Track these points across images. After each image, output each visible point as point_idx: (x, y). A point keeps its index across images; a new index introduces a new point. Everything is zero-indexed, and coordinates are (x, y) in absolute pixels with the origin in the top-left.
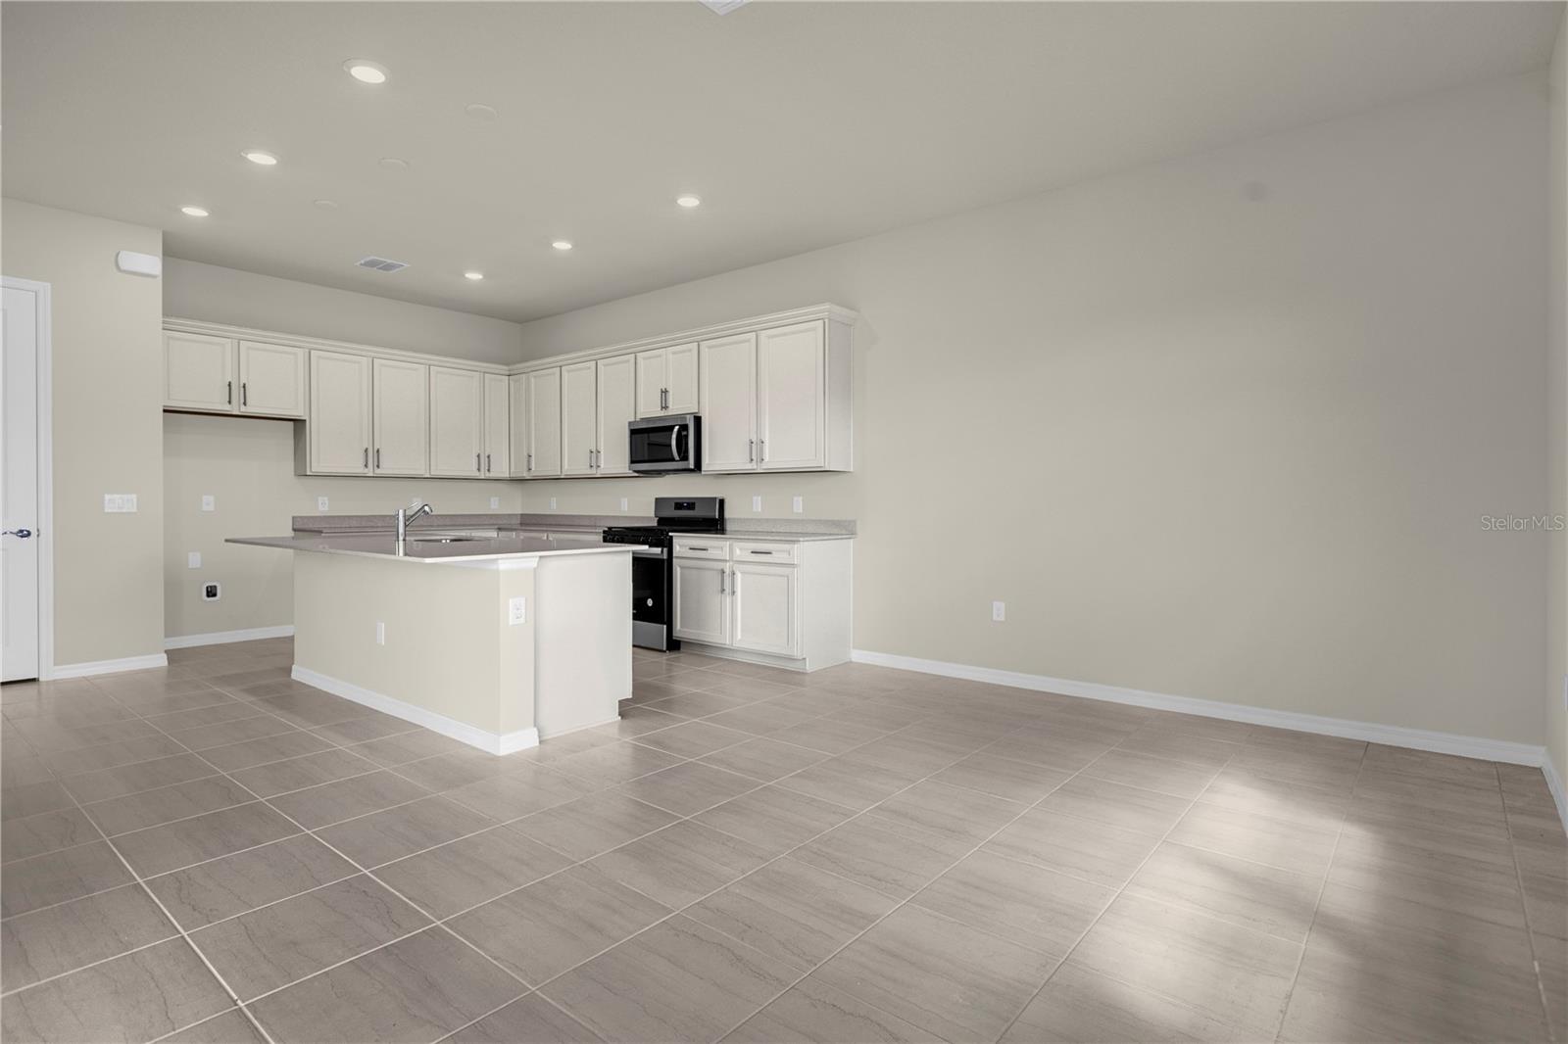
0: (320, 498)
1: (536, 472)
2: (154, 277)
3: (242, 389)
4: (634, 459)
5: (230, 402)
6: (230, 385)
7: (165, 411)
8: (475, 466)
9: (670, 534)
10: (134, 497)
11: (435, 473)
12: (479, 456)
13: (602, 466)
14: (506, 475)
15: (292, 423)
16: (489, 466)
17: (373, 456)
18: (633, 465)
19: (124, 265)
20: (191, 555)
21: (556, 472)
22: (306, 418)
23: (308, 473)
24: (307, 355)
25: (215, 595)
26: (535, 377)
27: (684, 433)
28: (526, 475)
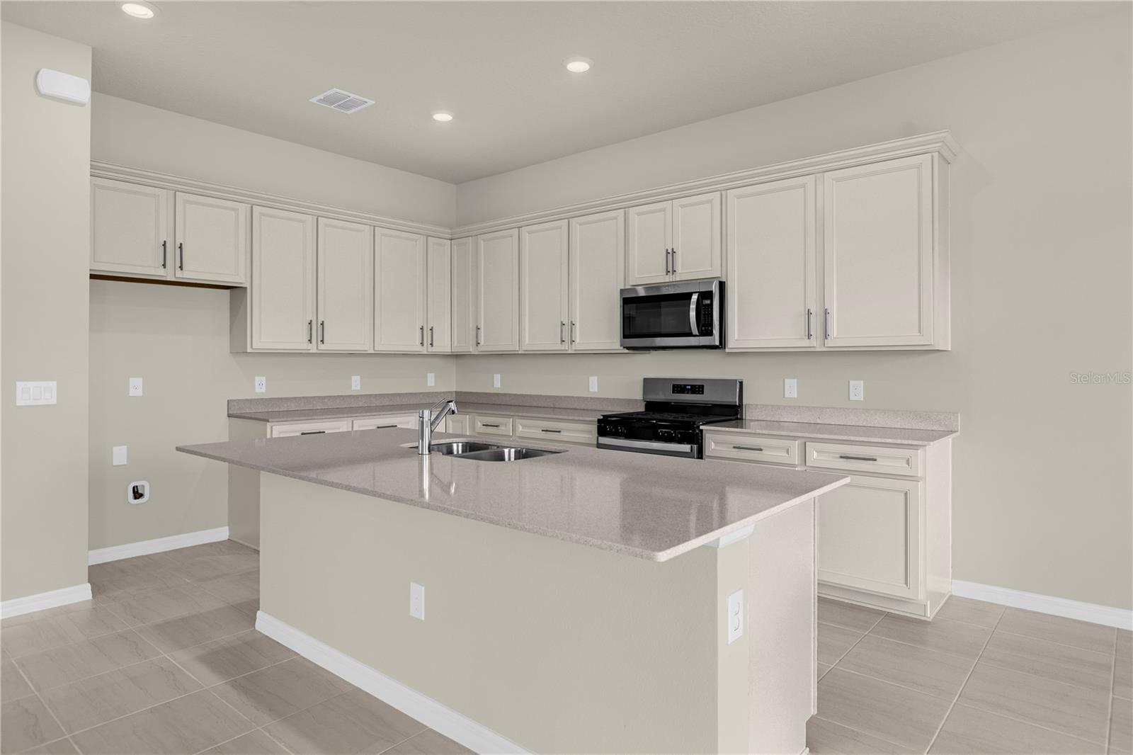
0: (257, 379)
1: (487, 345)
2: (82, 105)
3: (178, 251)
4: (626, 333)
5: (164, 266)
6: (164, 245)
7: (93, 277)
8: (418, 341)
9: (701, 427)
10: (53, 384)
11: (380, 347)
12: (422, 329)
13: (578, 340)
14: (448, 350)
15: (228, 292)
16: (432, 340)
17: (316, 329)
18: (627, 340)
19: (45, 87)
20: (115, 449)
21: (514, 347)
22: (247, 285)
23: (249, 350)
24: (249, 209)
25: (141, 495)
26: (484, 240)
27: (708, 302)
28: (472, 350)
